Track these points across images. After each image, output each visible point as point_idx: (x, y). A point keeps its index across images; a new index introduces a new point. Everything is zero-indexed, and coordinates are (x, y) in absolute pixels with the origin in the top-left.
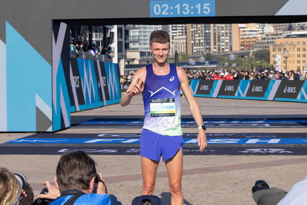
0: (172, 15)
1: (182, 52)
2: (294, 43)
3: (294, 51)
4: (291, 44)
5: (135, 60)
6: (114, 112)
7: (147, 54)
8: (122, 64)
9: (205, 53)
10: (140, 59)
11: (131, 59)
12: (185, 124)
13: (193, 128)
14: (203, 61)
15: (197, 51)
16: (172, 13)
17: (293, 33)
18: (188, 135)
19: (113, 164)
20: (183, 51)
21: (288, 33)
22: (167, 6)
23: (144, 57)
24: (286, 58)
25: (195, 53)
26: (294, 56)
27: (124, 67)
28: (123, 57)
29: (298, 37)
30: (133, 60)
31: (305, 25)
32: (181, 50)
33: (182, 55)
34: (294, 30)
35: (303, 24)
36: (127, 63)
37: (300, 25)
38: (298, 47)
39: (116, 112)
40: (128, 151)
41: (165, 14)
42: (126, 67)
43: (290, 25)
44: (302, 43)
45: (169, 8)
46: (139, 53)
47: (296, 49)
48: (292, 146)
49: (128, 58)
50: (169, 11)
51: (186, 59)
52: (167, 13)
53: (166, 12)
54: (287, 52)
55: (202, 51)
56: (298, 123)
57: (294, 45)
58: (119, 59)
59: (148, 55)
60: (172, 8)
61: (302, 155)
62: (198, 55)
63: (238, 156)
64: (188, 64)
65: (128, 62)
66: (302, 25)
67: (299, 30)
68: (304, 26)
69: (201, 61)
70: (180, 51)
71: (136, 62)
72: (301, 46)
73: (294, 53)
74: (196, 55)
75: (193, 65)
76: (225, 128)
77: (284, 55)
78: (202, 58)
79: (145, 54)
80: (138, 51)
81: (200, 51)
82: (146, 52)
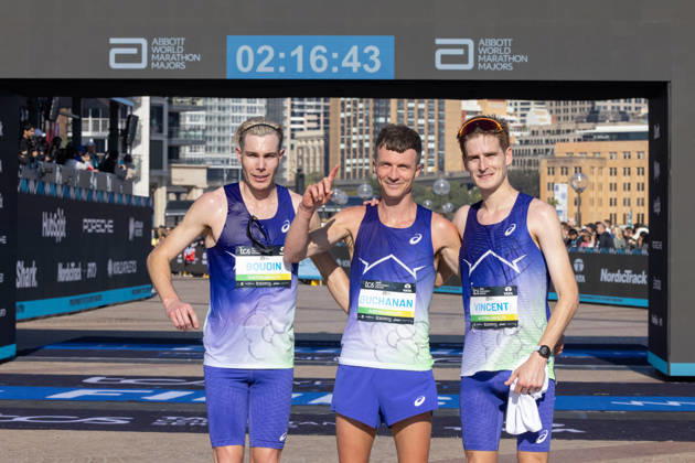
0: (282, 72)
1: (315, 173)
2: (602, 156)
3: (601, 173)
4: (593, 158)
5: (194, 191)
6: (132, 320)
7: (225, 176)
8: (161, 198)
10: (206, 186)
11: (185, 187)
15: (354, 171)
16: (282, 69)
17: (600, 128)
18: (318, 383)
19: (115, 455)
20: (318, 170)
21: (588, 128)
22: (271, 50)
23: (219, 183)
24: (579, 191)
25: (348, 174)
26: (601, 187)
27: (164, 206)
28: (165, 182)
29: (611, 140)
30: (189, 188)
31: (630, 108)
32: (314, 167)
34: (604, 121)
35: (625, 108)
36: (173, 197)
37: (619, 108)
38: (611, 163)
39: (139, 320)
40: (159, 422)
41: (265, 70)
42: (171, 206)
43: (593, 108)
44: (622, 155)
45: (276, 56)
46: (204, 173)
47: (606, 170)
48: (583, 415)
49: (174, 183)
50: (275, 62)
52: (271, 69)
53: (268, 65)
54: (583, 176)
55: (367, 171)
56: (600, 358)
57: (603, 159)
58: (153, 187)
59: (229, 178)
60: (282, 55)
61: (607, 438)
62: (356, 181)
63: (442, 439)
65: (178, 194)
66: (622, 109)
67: (614, 122)
68: (628, 112)
69: (362, 196)
70: (311, 170)
71: (197, 195)
72: (620, 163)
73: (601, 179)
74: (352, 181)
77: (575, 184)
78: (365, 187)
79: (220, 174)
80: (202, 165)
81: (361, 170)
82: (222, 170)
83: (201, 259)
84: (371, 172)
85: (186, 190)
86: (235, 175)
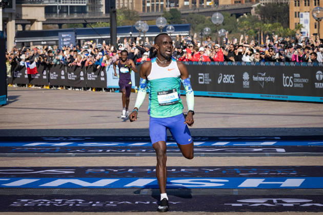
1: (124, 7)
5: (35, 22)
7: (58, 11)
9: (168, 9)
10: (44, 20)
11: (28, 20)
12: (126, 148)
13: (141, 156)
14: (163, 26)
15: (153, 5)
20: (126, 5)
23: (54, 16)
24: (318, 20)
25: (148, 8)
27: (14, 35)
28: (14, 17)
30: (32, 22)
32: (124, 3)
33: (124, 12)
36: (20, 28)
42: (19, 35)
46: (43, 9)
49: (24, 18)
51: (131, 20)
54: (321, 8)
55: (162, 6)
59: (61, 12)
62: (154, 14)
64: (135, 30)
65: (24, 25)
69: (159, 26)
70: (121, 5)
71: (38, 27)
74: (151, 13)
75: (144, 33)
76: (200, 155)
77: (315, 15)
78: (161, 20)
79: (54, 10)
80: (41, 5)
81: (158, 4)
82: (56, 6)
83: (42, 75)
84: (165, 6)
85: (30, 22)
86: (65, 11)
